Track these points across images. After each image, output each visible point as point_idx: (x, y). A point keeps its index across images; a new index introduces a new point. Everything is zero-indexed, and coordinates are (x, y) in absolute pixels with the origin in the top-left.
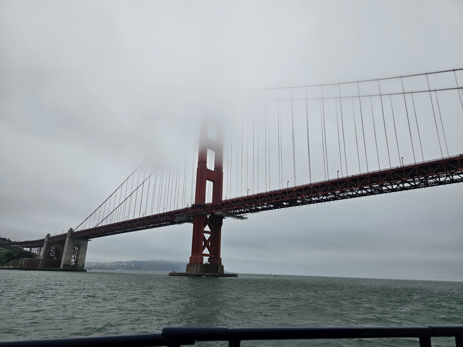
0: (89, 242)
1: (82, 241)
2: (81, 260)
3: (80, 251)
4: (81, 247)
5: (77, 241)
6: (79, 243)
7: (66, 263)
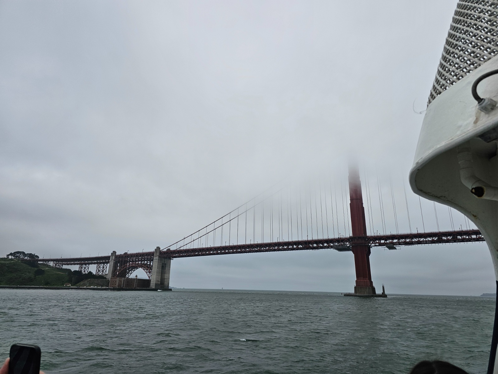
0: (171, 260)
1: (167, 260)
2: (166, 279)
3: (166, 270)
4: (167, 266)
5: (163, 259)
6: (165, 263)
7: (157, 283)
